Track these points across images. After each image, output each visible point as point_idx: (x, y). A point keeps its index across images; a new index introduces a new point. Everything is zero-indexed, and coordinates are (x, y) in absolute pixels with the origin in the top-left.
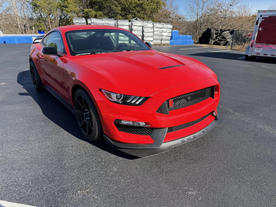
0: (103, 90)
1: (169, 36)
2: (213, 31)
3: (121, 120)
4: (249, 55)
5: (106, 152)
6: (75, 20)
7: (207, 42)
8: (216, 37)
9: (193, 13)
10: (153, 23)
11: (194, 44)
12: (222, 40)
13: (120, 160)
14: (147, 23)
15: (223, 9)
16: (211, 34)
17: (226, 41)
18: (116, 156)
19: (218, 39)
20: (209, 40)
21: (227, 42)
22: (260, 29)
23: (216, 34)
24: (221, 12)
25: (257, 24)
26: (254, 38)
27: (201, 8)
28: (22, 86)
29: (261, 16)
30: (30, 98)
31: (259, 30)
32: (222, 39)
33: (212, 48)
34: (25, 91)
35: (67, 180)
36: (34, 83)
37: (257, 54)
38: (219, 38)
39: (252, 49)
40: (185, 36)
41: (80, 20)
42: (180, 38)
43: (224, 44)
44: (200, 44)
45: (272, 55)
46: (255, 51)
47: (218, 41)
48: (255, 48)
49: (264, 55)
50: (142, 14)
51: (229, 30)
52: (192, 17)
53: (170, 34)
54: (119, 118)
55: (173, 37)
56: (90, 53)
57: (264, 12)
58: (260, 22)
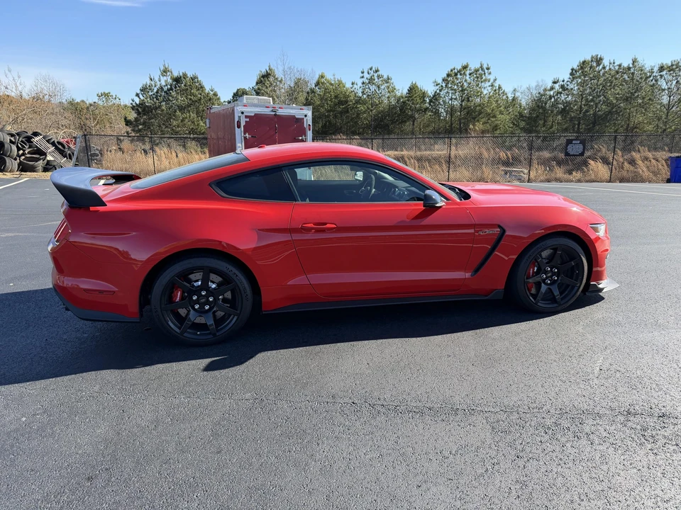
12: (37, 159)
22: (247, 136)
25: (239, 127)
29: (243, 113)
32: (34, 156)
43: (45, 168)
47: (26, 162)
57: (245, 106)
58: (243, 124)
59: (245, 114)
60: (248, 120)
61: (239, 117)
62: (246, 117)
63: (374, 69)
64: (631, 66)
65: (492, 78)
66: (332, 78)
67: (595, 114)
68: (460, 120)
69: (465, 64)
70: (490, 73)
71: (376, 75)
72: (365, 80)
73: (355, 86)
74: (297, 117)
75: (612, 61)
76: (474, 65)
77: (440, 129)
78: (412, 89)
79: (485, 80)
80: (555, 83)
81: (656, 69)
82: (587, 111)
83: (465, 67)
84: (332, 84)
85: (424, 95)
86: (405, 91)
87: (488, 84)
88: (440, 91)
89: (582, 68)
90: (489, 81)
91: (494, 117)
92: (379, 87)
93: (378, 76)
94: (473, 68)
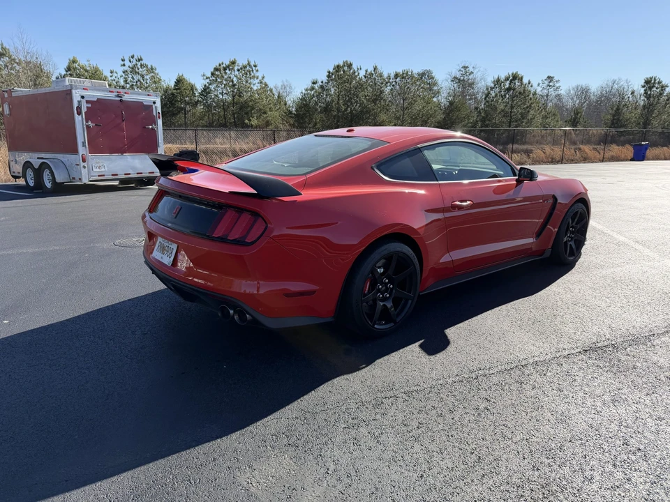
22: (90, 124)
25: (79, 113)
26: (84, 143)
29: (83, 97)
37: (99, 176)
45: (125, 174)
49: (113, 175)
57: (84, 89)
58: (84, 110)
59: (86, 99)
60: (90, 105)
61: (79, 102)
62: (88, 102)
63: (136, 57)
64: (373, 72)
65: (260, 75)
66: (87, 64)
67: (351, 112)
68: (234, 114)
69: (232, 59)
70: (257, 71)
71: (139, 64)
72: (126, 68)
73: (115, 74)
74: (145, 103)
75: (359, 67)
76: (241, 62)
77: (213, 122)
78: (179, 81)
79: (254, 77)
80: (314, 83)
81: (392, 76)
82: (346, 110)
83: (233, 63)
84: (87, 71)
85: (192, 88)
86: (172, 84)
87: (256, 81)
88: (210, 84)
89: (337, 71)
90: (257, 78)
91: (265, 113)
92: (143, 76)
93: (141, 65)
94: (241, 64)
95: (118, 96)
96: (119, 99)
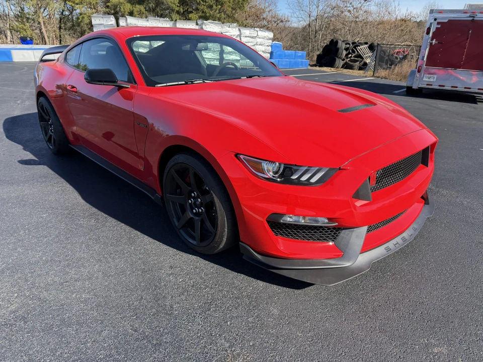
0: (242, 157)
1: (268, 53)
2: (342, 45)
3: (283, 215)
4: (415, 87)
5: (243, 276)
6: (96, 19)
7: (331, 64)
8: (347, 55)
9: (302, 12)
10: (240, 28)
11: (310, 68)
12: (357, 61)
13: (276, 291)
14: (229, 27)
15: (353, 6)
16: (338, 49)
17: (362, 62)
18: (265, 283)
19: (349, 59)
20: (335, 60)
21: (365, 64)
22: (434, 42)
23: (346, 49)
24: (349, 11)
25: (428, 33)
26: (424, 57)
27: (316, 4)
28: (20, 147)
29: (435, 20)
30: (44, 169)
31: (431, 44)
32: (356, 59)
33: (340, 74)
34: (29, 156)
35: (188, 341)
36: (47, 139)
37: (427, 85)
38: (351, 57)
39: (420, 76)
40: (294, 53)
41: (105, 19)
42: (285, 56)
43: (360, 67)
44: (320, 66)
45: (452, 87)
46: (424, 79)
47: (349, 62)
48: (425, 75)
49: (440, 86)
50: (216, 10)
51: (366, 43)
52: (301, 19)
53: (269, 49)
54: (278, 211)
55: (274, 54)
56: (184, 83)
57: (440, 13)
58: (433, 30)
59: (438, 21)
60: (439, 26)
61: (431, 24)
62: (438, 23)
95: (470, 17)
96: (471, 19)
